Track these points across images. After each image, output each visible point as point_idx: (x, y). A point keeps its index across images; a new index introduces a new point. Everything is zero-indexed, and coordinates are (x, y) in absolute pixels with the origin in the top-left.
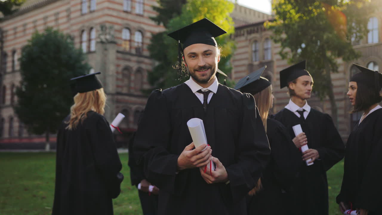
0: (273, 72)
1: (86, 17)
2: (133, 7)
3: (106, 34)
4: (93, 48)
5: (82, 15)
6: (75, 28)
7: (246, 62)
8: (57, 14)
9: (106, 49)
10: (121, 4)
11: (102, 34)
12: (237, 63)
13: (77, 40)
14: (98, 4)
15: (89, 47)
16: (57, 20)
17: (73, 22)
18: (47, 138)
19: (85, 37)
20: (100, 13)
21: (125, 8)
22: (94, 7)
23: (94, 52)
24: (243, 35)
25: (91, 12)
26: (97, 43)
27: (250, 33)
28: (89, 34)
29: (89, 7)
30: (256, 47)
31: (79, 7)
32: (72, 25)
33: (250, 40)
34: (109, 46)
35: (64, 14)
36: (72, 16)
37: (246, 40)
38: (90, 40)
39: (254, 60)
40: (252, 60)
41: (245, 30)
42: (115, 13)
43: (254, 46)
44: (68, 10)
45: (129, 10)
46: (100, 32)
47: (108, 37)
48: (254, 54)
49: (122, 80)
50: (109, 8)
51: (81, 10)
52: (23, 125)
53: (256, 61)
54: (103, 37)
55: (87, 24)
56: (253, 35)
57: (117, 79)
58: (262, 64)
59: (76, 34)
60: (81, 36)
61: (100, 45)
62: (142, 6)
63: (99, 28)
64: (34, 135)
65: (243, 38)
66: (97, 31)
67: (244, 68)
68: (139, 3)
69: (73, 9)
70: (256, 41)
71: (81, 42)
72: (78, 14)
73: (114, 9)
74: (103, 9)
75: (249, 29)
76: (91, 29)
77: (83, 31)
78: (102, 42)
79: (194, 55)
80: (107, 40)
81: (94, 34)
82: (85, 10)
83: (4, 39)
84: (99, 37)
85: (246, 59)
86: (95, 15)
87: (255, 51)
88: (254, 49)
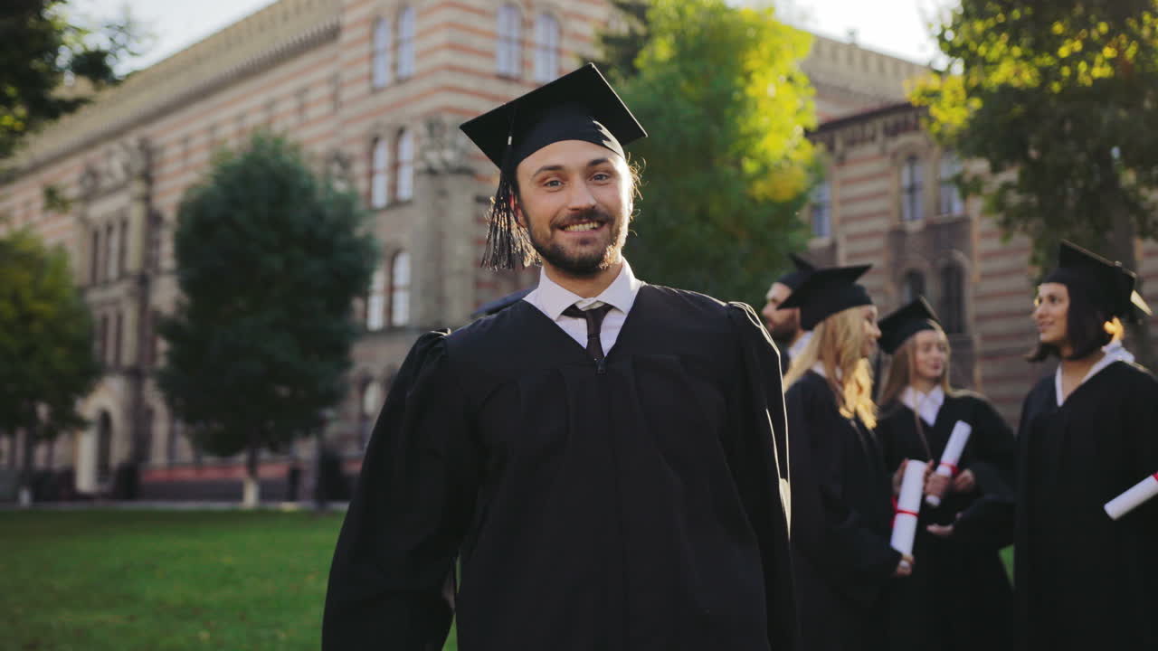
0: (969, 254)
1: (386, 98)
2: (525, 64)
3: (442, 147)
4: (405, 191)
5: (375, 91)
6: (354, 130)
7: (882, 224)
8: (301, 93)
9: (443, 193)
10: (490, 55)
11: (432, 148)
12: (854, 228)
13: (359, 168)
14: (420, 56)
15: (393, 188)
16: (301, 109)
17: (346, 112)
18: (252, 467)
19: (383, 156)
20: (426, 84)
21: (502, 67)
22: (408, 67)
23: (409, 203)
24: (873, 138)
25: (400, 81)
26: (418, 173)
27: (893, 132)
28: (395, 149)
29: (395, 67)
30: (912, 176)
31: (364, 68)
32: (346, 122)
33: (894, 155)
34: (452, 183)
35: (323, 91)
36: (347, 94)
37: (883, 153)
38: (395, 166)
39: (907, 214)
40: (901, 218)
41: (879, 124)
42: (470, 83)
43: (906, 172)
44: (334, 80)
45: (514, 70)
46: (426, 141)
47: (449, 155)
48: (906, 198)
49: (494, 286)
50: (452, 68)
51: (370, 77)
52: (179, 426)
53: (913, 218)
54: (434, 157)
55: (387, 119)
56: (904, 140)
57: (478, 284)
58: (932, 229)
59: (357, 149)
60: (370, 156)
61: (424, 180)
62: (552, 57)
63: (421, 129)
64: (209, 460)
65: (872, 149)
66: (418, 138)
67: (877, 243)
68: (546, 49)
69: (347, 75)
70: (912, 159)
71: (371, 174)
72: (363, 88)
73: (466, 71)
74: (433, 71)
75: (890, 120)
76: (401, 132)
77: (375, 141)
78: (431, 172)
79: (555, 178)
80: (445, 163)
81: (408, 149)
82: (384, 76)
83: (155, 173)
84: (420, 156)
85: (883, 213)
86: (412, 89)
87: (912, 189)
88: (906, 181)
